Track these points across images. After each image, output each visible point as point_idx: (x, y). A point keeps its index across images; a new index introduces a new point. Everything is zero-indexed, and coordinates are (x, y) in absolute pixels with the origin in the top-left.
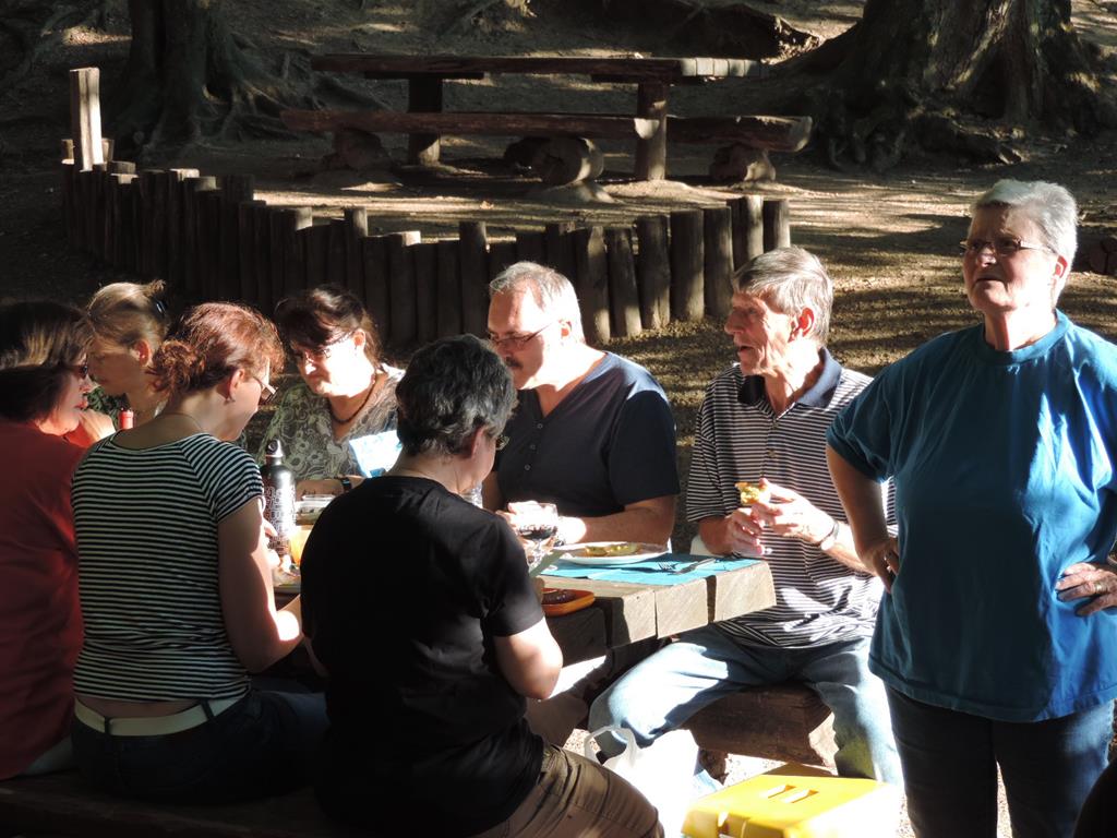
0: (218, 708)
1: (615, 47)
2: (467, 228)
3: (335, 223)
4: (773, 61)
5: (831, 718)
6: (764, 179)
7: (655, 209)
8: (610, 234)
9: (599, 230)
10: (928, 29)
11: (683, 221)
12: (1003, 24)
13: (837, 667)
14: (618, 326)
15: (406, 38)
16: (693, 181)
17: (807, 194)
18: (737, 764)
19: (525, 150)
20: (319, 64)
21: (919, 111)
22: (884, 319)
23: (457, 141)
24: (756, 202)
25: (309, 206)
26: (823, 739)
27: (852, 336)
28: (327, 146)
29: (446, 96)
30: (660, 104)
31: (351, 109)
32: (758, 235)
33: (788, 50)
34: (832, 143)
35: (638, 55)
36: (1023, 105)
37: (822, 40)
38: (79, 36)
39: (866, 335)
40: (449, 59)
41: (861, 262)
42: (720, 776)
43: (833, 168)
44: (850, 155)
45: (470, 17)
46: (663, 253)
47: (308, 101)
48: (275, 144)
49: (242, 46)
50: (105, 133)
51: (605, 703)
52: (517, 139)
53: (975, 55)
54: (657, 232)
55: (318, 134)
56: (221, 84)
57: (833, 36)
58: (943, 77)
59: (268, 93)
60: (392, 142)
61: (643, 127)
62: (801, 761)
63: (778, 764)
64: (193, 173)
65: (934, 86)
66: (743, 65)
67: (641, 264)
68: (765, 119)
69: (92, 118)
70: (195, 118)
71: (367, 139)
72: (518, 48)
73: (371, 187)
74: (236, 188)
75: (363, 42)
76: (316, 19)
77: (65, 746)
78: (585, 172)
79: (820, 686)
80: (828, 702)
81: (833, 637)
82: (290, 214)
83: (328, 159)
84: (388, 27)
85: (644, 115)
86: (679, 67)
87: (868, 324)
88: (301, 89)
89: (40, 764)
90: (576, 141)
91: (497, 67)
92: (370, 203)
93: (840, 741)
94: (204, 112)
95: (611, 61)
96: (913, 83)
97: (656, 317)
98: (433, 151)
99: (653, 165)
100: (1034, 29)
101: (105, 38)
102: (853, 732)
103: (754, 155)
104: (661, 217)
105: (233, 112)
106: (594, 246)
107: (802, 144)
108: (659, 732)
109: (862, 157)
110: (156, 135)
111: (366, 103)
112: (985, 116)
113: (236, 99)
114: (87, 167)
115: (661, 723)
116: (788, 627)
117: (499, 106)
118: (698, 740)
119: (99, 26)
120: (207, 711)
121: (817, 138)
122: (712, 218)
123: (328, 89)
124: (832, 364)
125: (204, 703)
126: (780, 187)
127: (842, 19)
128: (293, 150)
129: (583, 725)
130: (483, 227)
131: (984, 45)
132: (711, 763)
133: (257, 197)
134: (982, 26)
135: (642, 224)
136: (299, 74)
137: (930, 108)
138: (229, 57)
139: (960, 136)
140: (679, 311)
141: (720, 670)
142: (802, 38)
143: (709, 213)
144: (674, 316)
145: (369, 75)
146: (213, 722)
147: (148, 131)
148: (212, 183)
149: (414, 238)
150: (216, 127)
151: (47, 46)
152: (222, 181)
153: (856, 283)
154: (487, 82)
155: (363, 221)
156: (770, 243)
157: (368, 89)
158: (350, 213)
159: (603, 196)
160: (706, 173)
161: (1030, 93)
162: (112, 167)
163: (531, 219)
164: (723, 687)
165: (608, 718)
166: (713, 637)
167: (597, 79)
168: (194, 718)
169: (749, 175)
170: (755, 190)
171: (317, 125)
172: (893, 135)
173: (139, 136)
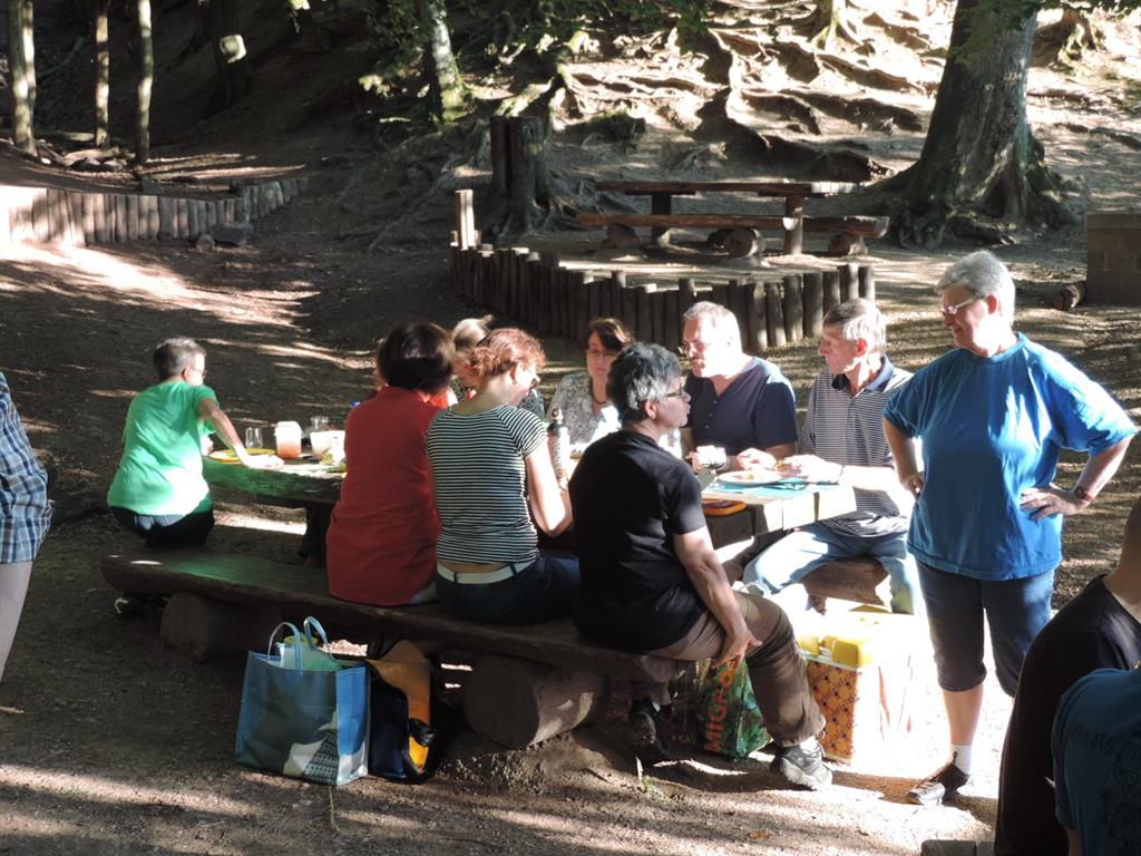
0: (520, 567)
1: (774, 175)
2: (683, 283)
3: (606, 280)
4: (867, 184)
5: (889, 578)
6: (860, 253)
7: (795, 271)
8: (767, 286)
9: (761, 284)
10: (959, 165)
11: (809, 278)
12: (1004, 162)
13: (892, 548)
14: (772, 340)
15: (651, 172)
16: (818, 254)
17: (886, 262)
18: (831, 603)
19: (717, 238)
20: (600, 187)
21: (953, 213)
22: (930, 337)
23: (680, 231)
24: (854, 268)
25: (592, 270)
26: (884, 590)
28: (603, 234)
29: (674, 206)
30: (798, 210)
31: (618, 213)
32: (855, 286)
33: (876, 178)
34: (902, 233)
35: (786, 181)
36: (1016, 209)
37: (896, 172)
38: (464, 172)
39: (919, 346)
40: (676, 184)
41: (917, 303)
42: (822, 611)
43: (901, 247)
44: (912, 239)
45: (689, 159)
46: (799, 297)
47: (593, 208)
48: (575, 233)
49: (556, 176)
50: (477, 226)
51: (753, 566)
52: (715, 230)
53: (987, 180)
54: (795, 285)
55: (599, 228)
56: (543, 200)
57: (903, 169)
58: (968, 193)
59: (571, 203)
60: (642, 232)
61: (789, 223)
62: (870, 602)
63: (859, 604)
64: (524, 250)
65: (962, 199)
66: (849, 186)
67: (785, 304)
68: (861, 218)
69: (468, 218)
70: (529, 218)
71: (627, 230)
72: (716, 177)
73: (629, 258)
74: (550, 258)
75: (625, 174)
76: (599, 161)
78: (754, 249)
79: (882, 559)
80: (887, 568)
81: (891, 530)
82: (580, 275)
83: (604, 242)
84: (641, 165)
85: (789, 215)
86: (809, 188)
87: (920, 340)
88: (589, 202)
89: (418, 598)
90: (749, 230)
91: (704, 188)
92: (627, 267)
93: (893, 592)
94: (534, 215)
95: (770, 185)
96: (950, 197)
97: (794, 335)
98: (666, 237)
99: (794, 245)
100: (1023, 165)
101: (478, 173)
102: (900, 587)
103: (854, 239)
104: (798, 277)
105: (550, 216)
106: (758, 293)
107: (883, 233)
108: (785, 585)
109: (919, 241)
110: (506, 229)
111: (627, 209)
112: (993, 217)
113: (552, 207)
114: (465, 248)
115: (787, 579)
116: (863, 524)
117: (705, 211)
118: (808, 590)
119: (475, 165)
120: (514, 569)
121: (893, 230)
122: (828, 277)
123: (605, 201)
124: (889, 366)
125: (512, 565)
126: (870, 258)
127: (909, 159)
128: (585, 237)
130: (692, 283)
131: (993, 174)
132: (816, 603)
133: (562, 264)
134: (992, 163)
135: (786, 280)
136: (589, 192)
137: (960, 212)
138: (548, 183)
139: (978, 229)
140: (807, 331)
141: (823, 548)
142: (884, 170)
143: (825, 274)
144: (805, 334)
145: (628, 193)
146: (516, 576)
147: (501, 226)
148: (536, 256)
149: (652, 288)
150: (541, 224)
151: (445, 178)
152: (542, 255)
154: (698, 196)
155: (622, 279)
156: (863, 292)
157: (629, 201)
158: (615, 274)
159: (765, 263)
160: (826, 250)
161: (1020, 202)
162: (479, 247)
163: (721, 276)
164: (825, 559)
165: (754, 577)
166: (820, 528)
167: (762, 194)
168: (505, 574)
169: (852, 251)
170: (855, 260)
171: (598, 223)
172: (938, 228)
173: (496, 229)
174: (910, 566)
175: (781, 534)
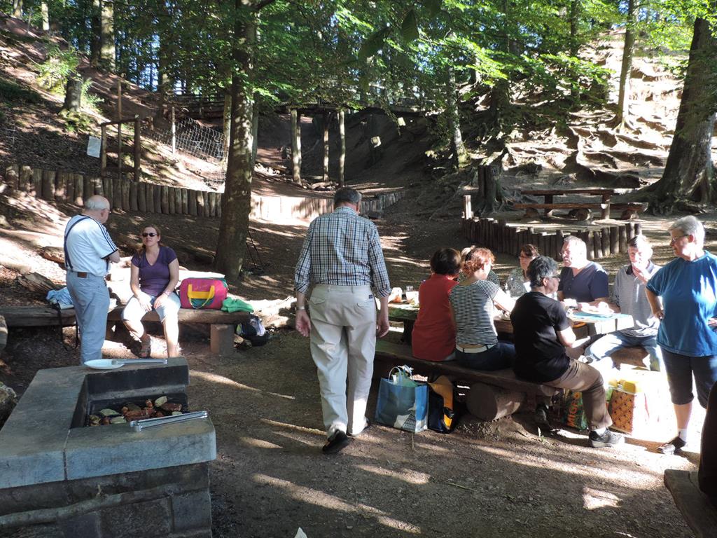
0: (490, 347)
1: (597, 186)
2: (558, 232)
3: (526, 231)
4: (638, 189)
5: (649, 356)
6: (635, 218)
7: (607, 226)
8: (594, 232)
9: (591, 232)
10: (680, 179)
11: (613, 229)
12: (701, 178)
13: (651, 343)
14: (596, 255)
15: (544, 186)
16: (617, 219)
17: (647, 222)
18: (622, 365)
19: (572, 213)
20: (523, 193)
21: (678, 200)
22: (667, 253)
23: (557, 210)
24: (633, 224)
25: (519, 227)
26: (647, 360)
27: (658, 257)
28: (524, 212)
29: (554, 200)
30: (608, 200)
31: (530, 203)
32: (633, 232)
33: (642, 186)
34: (654, 209)
35: (602, 188)
36: (706, 198)
37: (651, 183)
38: (467, 188)
39: (662, 257)
40: (555, 191)
41: (661, 239)
42: (619, 369)
43: (654, 215)
44: (659, 212)
45: (560, 181)
46: (608, 237)
47: (520, 202)
48: (513, 212)
49: (505, 189)
50: (472, 210)
51: (589, 350)
52: (572, 210)
53: (693, 186)
54: (606, 232)
55: (523, 210)
56: (499, 199)
57: (654, 182)
58: (684, 191)
59: (511, 200)
60: (541, 211)
61: (604, 206)
62: (640, 366)
63: (635, 367)
64: (492, 219)
65: (682, 194)
66: (630, 190)
67: (602, 240)
68: (635, 203)
69: (469, 207)
70: (493, 207)
71: (534, 210)
72: (572, 187)
73: (535, 222)
74: (502, 222)
75: (534, 187)
76: (523, 182)
77: (454, 355)
78: (588, 217)
79: (646, 347)
80: (648, 351)
81: (650, 334)
82: (514, 229)
83: (525, 215)
84: (540, 184)
85: (603, 203)
86: (613, 191)
87: (662, 254)
88: (519, 199)
89: (448, 358)
90: (586, 210)
91: (567, 192)
92: (534, 226)
93: (651, 362)
94: (495, 205)
95: (595, 190)
96: (676, 193)
97: (606, 253)
98: (551, 213)
99: (606, 214)
100: (709, 179)
101: (473, 188)
102: (654, 359)
103: (633, 212)
104: (608, 229)
105: (502, 205)
106: (590, 235)
107: (646, 210)
108: (603, 357)
109: (662, 212)
110: (484, 211)
111: (535, 202)
112: (696, 201)
113: (503, 202)
114: (467, 218)
115: (604, 355)
116: (638, 331)
117: (568, 202)
118: (613, 360)
119: (472, 186)
120: (487, 347)
121: (650, 208)
122: (621, 228)
123: (525, 199)
124: (652, 264)
125: (486, 345)
126: (639, 220)
127: (657, 178)
128: (516, 213)
129: (583, 354)
130: (562, 231)
131: (696, 183)
132: (616, 365)
133: (507, 224)
134: (695, 178)
135: (603, 230)
136: (518, 195)
137: (680, 199)
138: (501, 192)
139: (688, 207)
140: (612, 251)
141: (620, 342)
142: (646, 183)
143: (620, 227)
144: (611, 252)
145: (535, 195)
146: (488, 350)
147: (482, 209)
148: (496, 221)
149: (545, 234)
150: (498, 208)
151: (459, 191)
152: (499, 221)
153: (659, 244)
154: (564, 196)
155: (532, 230)
157: (535, 198)
158: (529, 228)
159: (593, 223)
160: (620, 217)
161: (708, 195)
162: (473, 218)
163: (575, 229)
164: (621, 347)
165: (590, 353)
167: (592, 194)
168: (484, 349)
169: (632, 217)
170: (633, 221)
171: (522, 207)
172: (670, 207)
173: (480, 211)
174: (658, 351)
175: (601, 336)
